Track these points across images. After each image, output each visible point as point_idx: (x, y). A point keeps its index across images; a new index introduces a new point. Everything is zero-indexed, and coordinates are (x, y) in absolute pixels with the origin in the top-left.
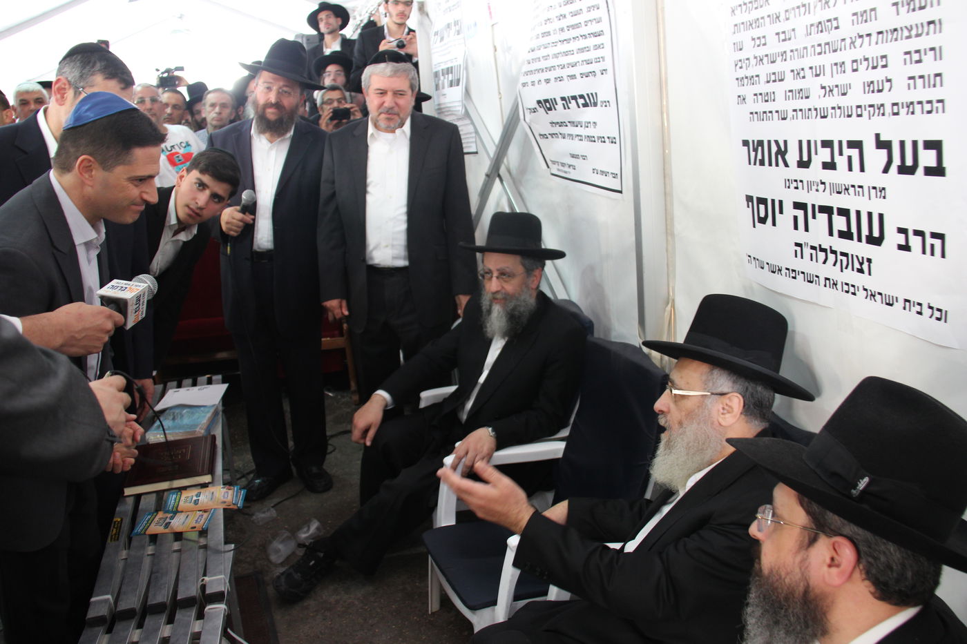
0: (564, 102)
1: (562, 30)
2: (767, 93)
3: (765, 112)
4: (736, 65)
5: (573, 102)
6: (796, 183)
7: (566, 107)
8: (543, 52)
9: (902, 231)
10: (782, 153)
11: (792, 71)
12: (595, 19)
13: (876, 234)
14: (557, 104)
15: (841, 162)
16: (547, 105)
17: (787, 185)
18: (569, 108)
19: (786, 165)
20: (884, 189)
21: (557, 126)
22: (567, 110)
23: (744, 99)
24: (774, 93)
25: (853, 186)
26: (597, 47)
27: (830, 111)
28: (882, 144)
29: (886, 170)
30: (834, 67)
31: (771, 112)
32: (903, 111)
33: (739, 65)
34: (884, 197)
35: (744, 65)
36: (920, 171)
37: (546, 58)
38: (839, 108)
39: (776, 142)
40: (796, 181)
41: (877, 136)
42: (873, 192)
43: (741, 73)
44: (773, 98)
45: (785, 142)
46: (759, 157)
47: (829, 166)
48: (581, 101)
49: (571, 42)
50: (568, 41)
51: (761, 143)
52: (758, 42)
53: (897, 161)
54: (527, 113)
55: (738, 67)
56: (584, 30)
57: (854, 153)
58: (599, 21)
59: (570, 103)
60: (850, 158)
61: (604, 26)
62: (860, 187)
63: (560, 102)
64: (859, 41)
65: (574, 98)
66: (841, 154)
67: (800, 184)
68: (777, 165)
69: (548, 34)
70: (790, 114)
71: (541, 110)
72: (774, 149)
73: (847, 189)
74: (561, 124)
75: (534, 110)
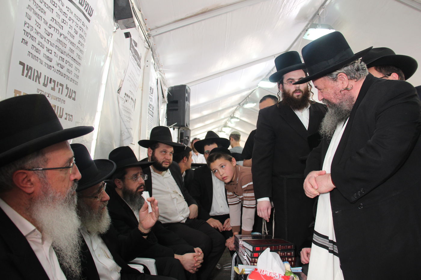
2: (38, 49)
3: (35, 56)
4: (25, 24)
9: (66, 114)
10: (38, 77)
11: (46, 47)
13: (61, 115)
15: (57, 89)
19: (39, 83)
23: (26, 42)
24: (40, 51)
25: (58, 98)
27: (56, 71)
28: (67, 88)
29: (66, 96)
30: (60, 58)
32: (72, 81)
33: (27, 25)
34: (65, 104)
35: (30, 28)
36: (72, 98)
38: (60, 72)
40: (41, 90)
41: (67, 85)
42: (62, 101)
45: (41, 73)
46: (29, 74)
47: (53, 89)
51: (31, 68)
52: (37, 24)
53: (68, 94)
57: (61, 87)
60: (59, 89)
62: (60, 99)
64: (68, 56)
66: (57, 86)
68: (36, 81)
70: (44, 63)
72: (36, 74)
73: (57, 99)
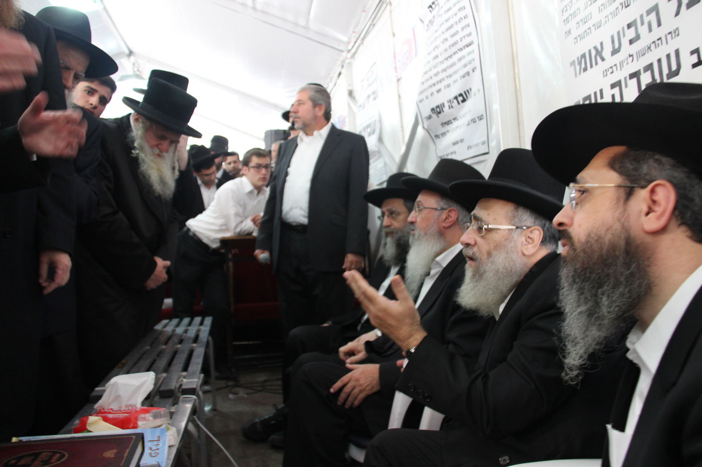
0: (449, 104)
1: (446, 50)
2: (586, 17)
3: (585, 31)
5: (455, 101)
6: (612, 69)
7: (451, 107)
8: (434, 71)
9: (694, 52)
10: (599, 53)
12: (467, 35)
13: (674, 68)
14: (444, 107)
15: (643, 30)
16: (437, 110)
17: (605, 74)
18: (452, 107)
19: (603, 59)
20: (677, 29)
21: (446, 125)
22: (451, 109)
23: (570, 32)
24: (591, 13)
25: (654, 42)
26: (469, 54)
29: (677, 14)
31: (589, 28)
33: (565, 10)
34: (678, 35)
35: (568, 8)
37: (436, 75)
39: (595, 48)
40: (611, 67)
42: (669, 37)
43: (566, 15)
44: (590, 17)
45: (601, 44)
46: (583, 66)
47: (635, 40)
48: (460, 99)
49: (453, 57)
50: (450, 57)
51: (583, 56)
54: (425, 121)
55: (564, 12)
56: (460, 45)
57: (653, 16)
58: (469, 35)
59: (453, 102)
60: (649, 23)
61: (473, 38)
62: (659, 39)
63: (447, 105)
65: (456, 98)
66: (642, 24)
67: (614, 68)
68: (596, 64)
69: (437, 57)
70: (604, 21)
71: (434, 116)
72: (593, 53)
73: (649, 48)
74: (448, 123)
75: (430, 117)
